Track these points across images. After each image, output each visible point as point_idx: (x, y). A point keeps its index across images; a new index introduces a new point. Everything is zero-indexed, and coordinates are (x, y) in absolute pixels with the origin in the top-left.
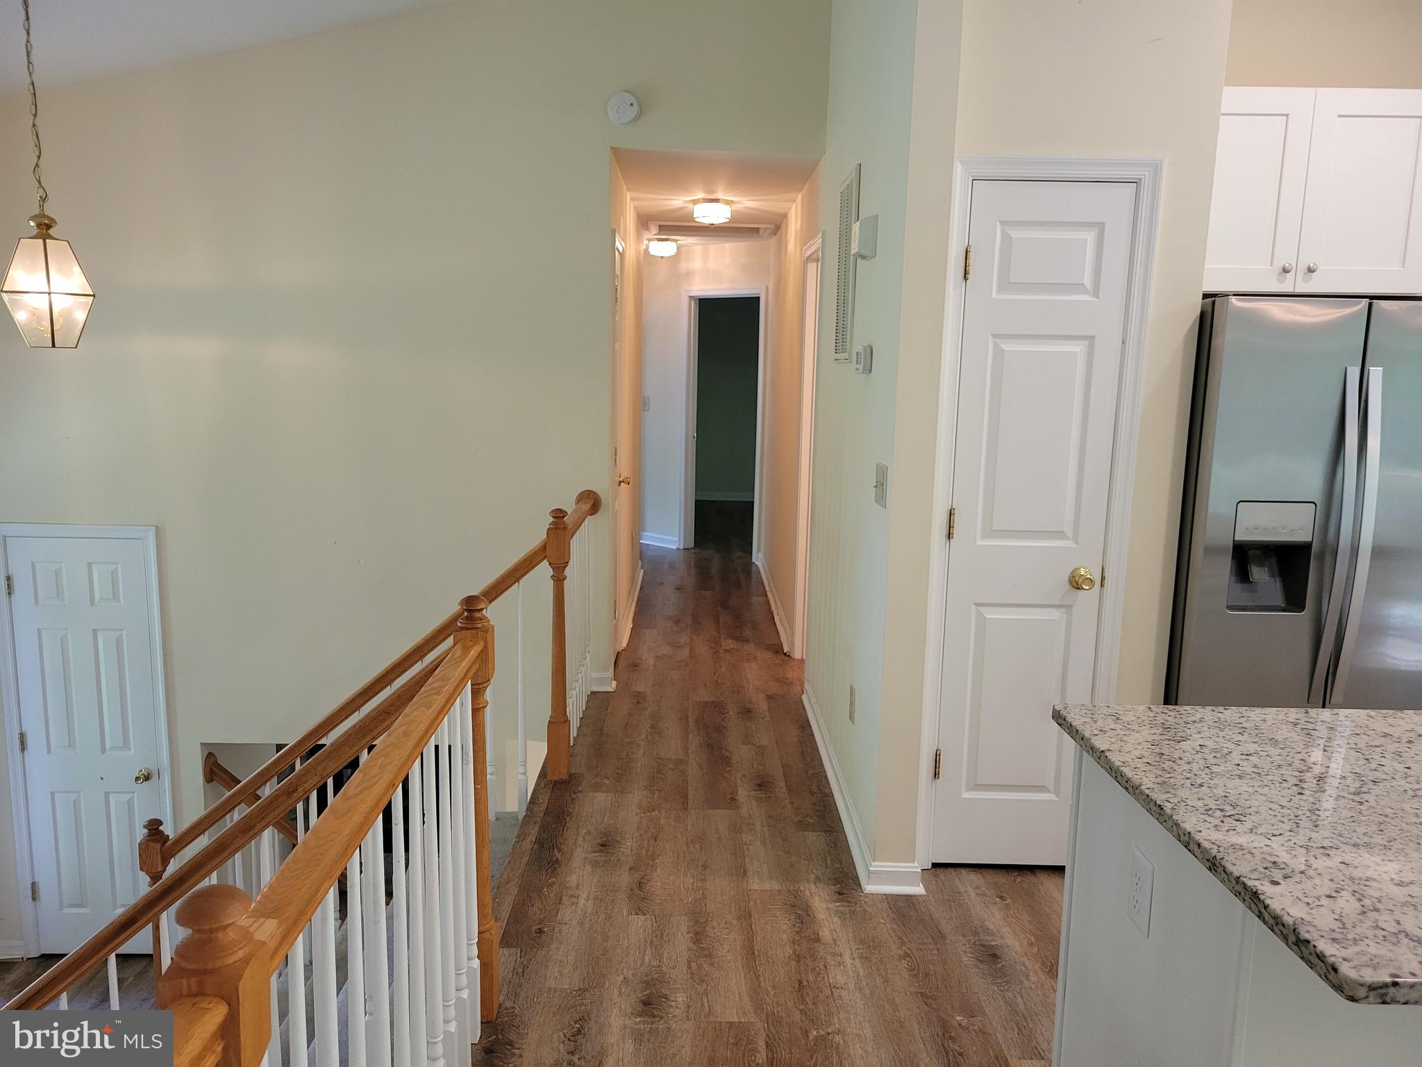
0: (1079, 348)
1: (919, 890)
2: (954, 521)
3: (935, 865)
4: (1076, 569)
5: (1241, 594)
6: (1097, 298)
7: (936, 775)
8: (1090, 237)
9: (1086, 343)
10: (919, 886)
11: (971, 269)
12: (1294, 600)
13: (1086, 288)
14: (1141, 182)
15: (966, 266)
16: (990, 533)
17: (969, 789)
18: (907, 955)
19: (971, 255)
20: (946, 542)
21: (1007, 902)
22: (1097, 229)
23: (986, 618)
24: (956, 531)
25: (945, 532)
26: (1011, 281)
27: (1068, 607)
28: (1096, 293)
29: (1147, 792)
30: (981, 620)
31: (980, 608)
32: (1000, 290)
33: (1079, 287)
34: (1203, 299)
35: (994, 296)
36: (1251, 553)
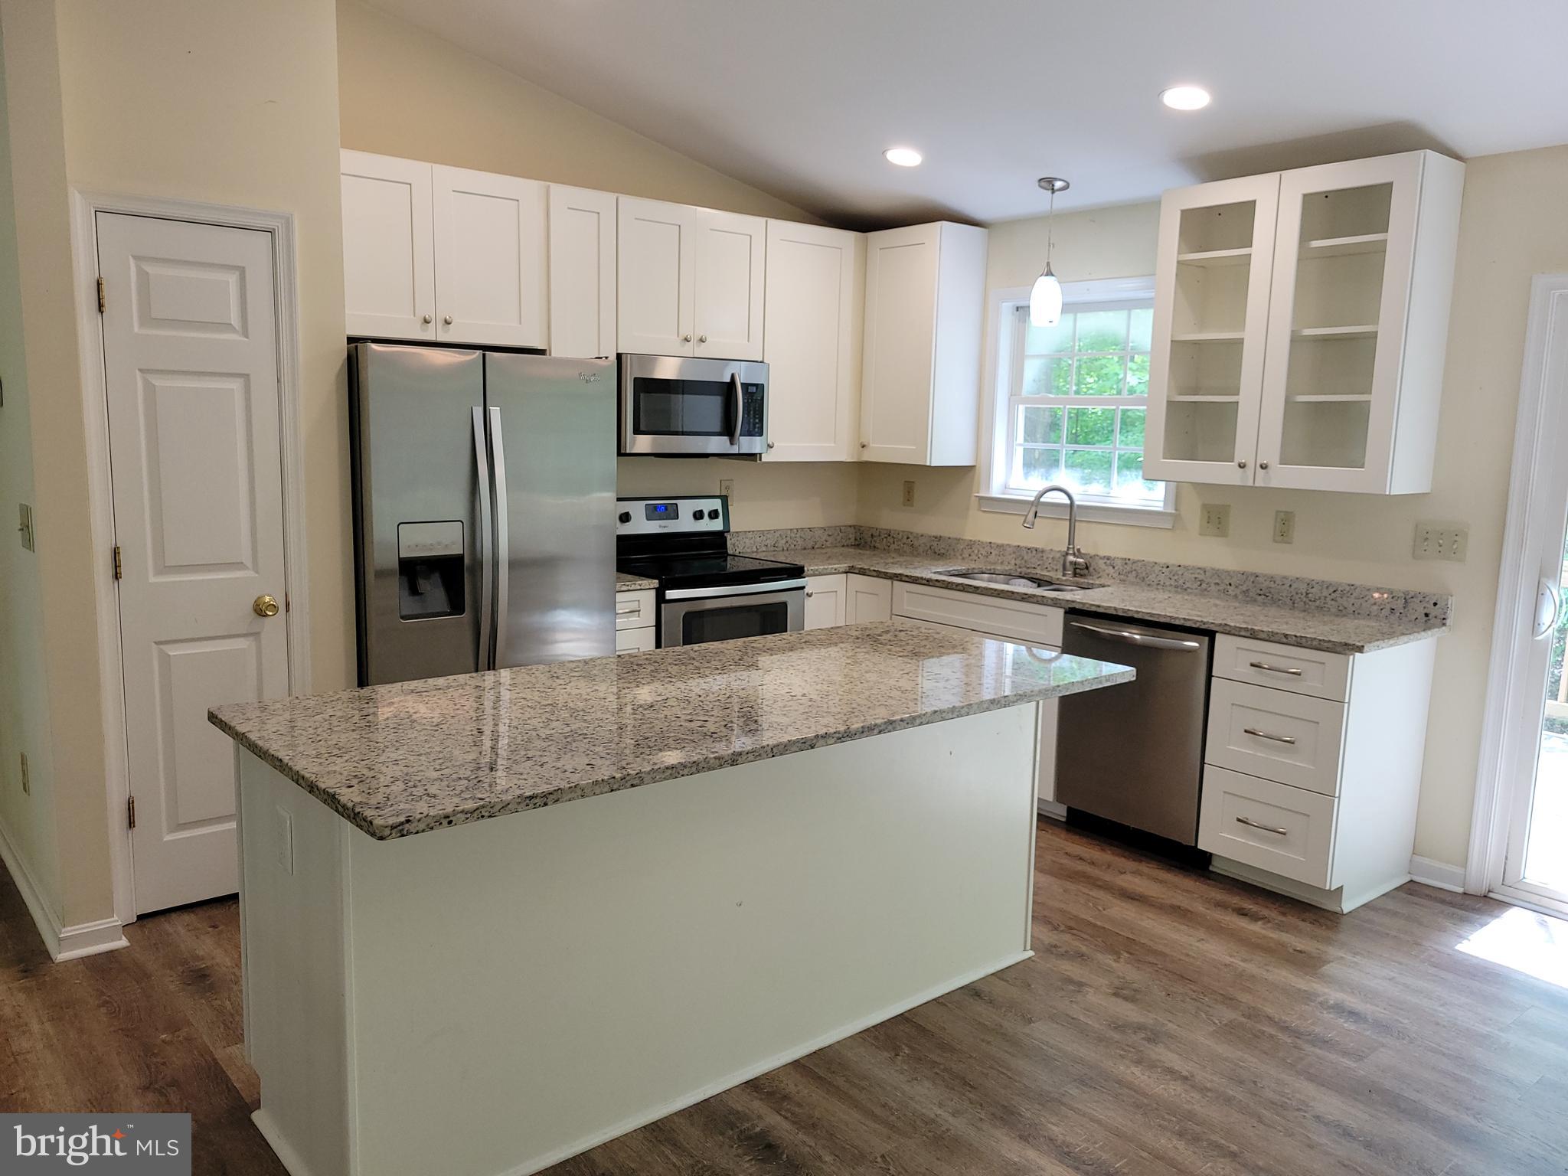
0: (236, 385)
1: (123, 942)
2: (120, 560)
3: (141, 918)
4: (259, 598)
5: (410, 605)
6: (247, 338)
7: (131, 824)
8: (232, 279)
9: (241, 380)
10: (121, 939)
11: (105, 302)
12: (457, 607)
13: (235, 329)
14: (275, 232)
15: (99, 299)
16: (163, 569)
17: (171, 831)
18: (106, 1003)
19: (104, 287)
20: (113, 583)
21: (220, 928)
22: (237, 273)
23: (169, 655)
24: (123, 570)
25: (110, 572)
26: (153, 316)
27: (256, 635)
28: (246, 334)
29: (273, 753)
30: (165, 660)
31: (162, 647)
32: (142, 325)
33: (228, 327)
34: (348, 344)
35: (136, 329)
36: (418, 568)
